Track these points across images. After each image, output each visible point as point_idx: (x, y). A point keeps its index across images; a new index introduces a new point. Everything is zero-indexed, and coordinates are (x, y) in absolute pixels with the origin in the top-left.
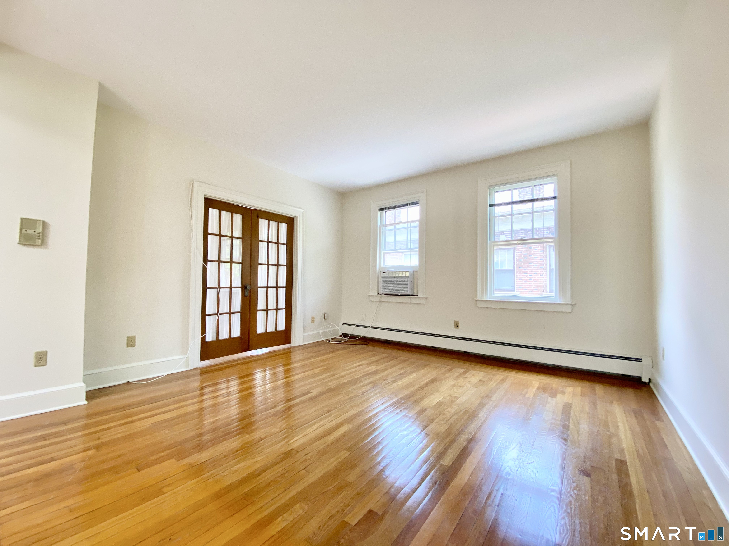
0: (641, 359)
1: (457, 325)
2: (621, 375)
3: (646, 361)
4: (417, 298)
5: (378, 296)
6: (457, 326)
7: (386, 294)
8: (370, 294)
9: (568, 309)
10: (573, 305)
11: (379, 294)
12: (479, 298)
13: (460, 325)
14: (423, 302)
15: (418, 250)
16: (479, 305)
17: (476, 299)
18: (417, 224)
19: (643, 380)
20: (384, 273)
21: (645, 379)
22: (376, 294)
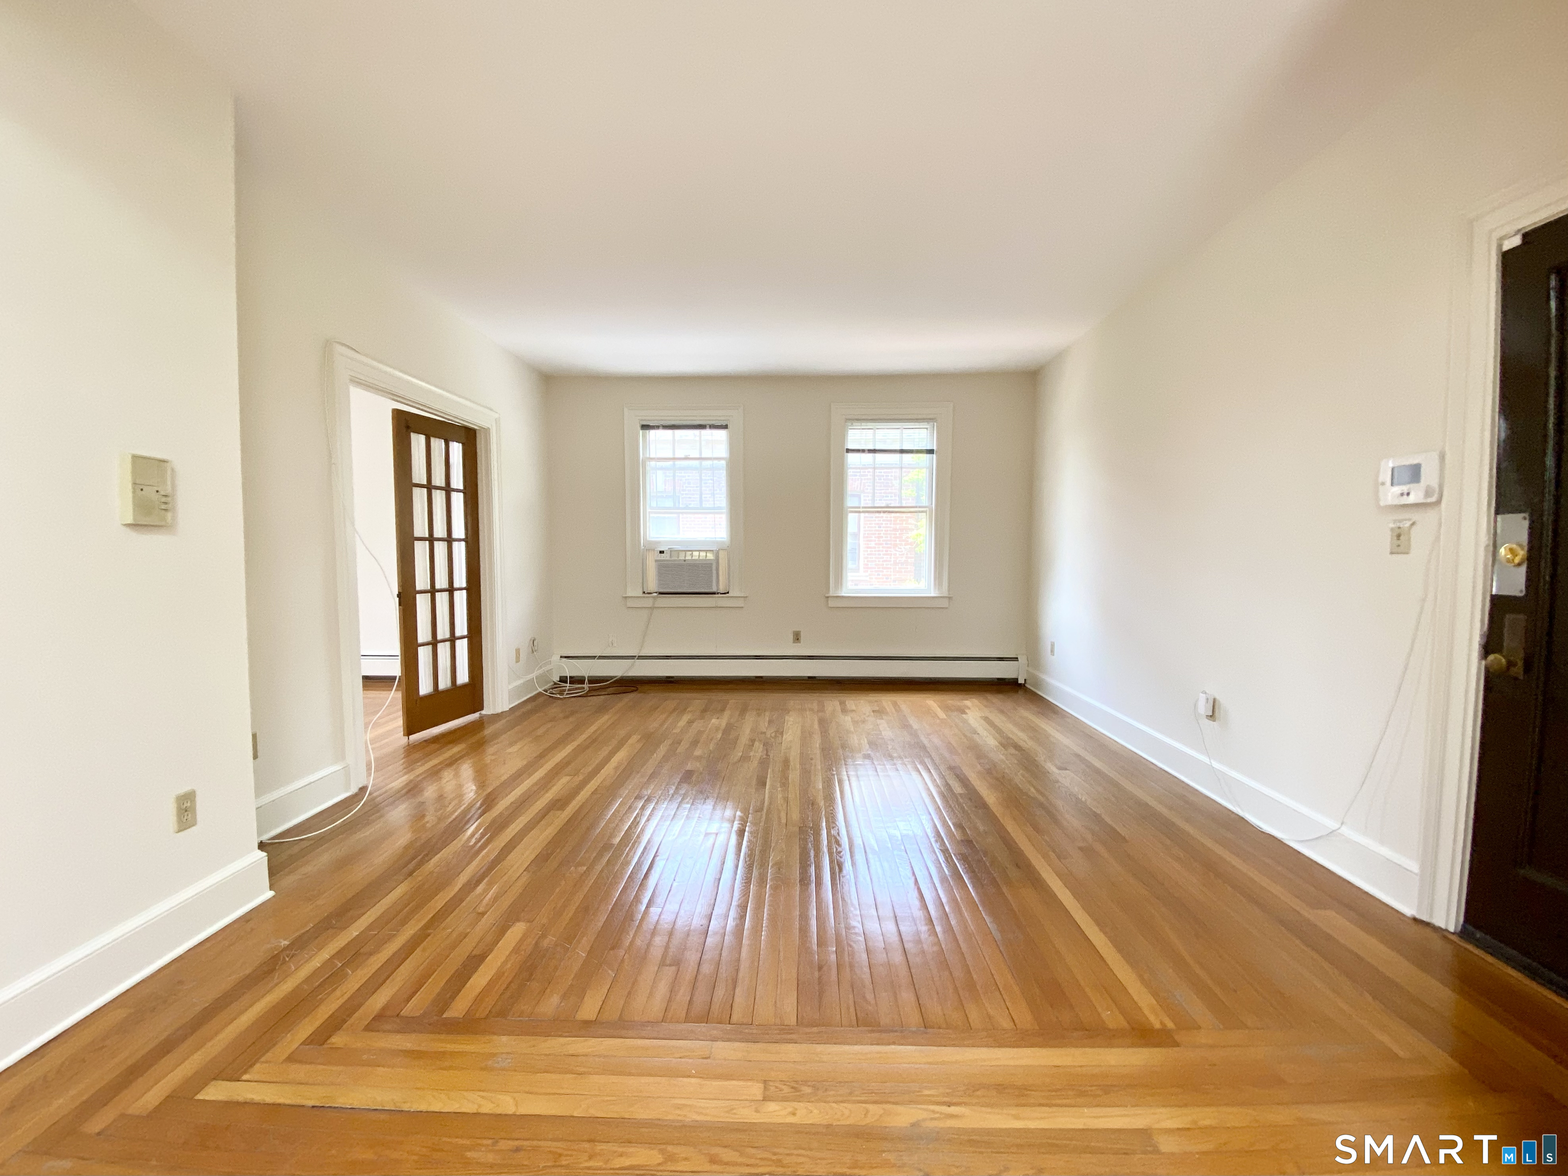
0: (1017, 658)
1: (797, 637)
2: (997, 680)
3: (1022, 659)
4: (728, 597)
5: (644, 597)
6: (798, 639)
7: (661, 593)
8: (629, 594)
9: (945, 603)
10: (950, 598)
11: (644, 593)
12: (831, 594)
13: (802, 638)
14: (740, 603)
15: (724, 511)
16: (831, 603)
17: (827, 595)
18: (723, 463)
19: (1020, 682)
20: (662, 552)
21: (1021, 681)
22: (641, 594)
